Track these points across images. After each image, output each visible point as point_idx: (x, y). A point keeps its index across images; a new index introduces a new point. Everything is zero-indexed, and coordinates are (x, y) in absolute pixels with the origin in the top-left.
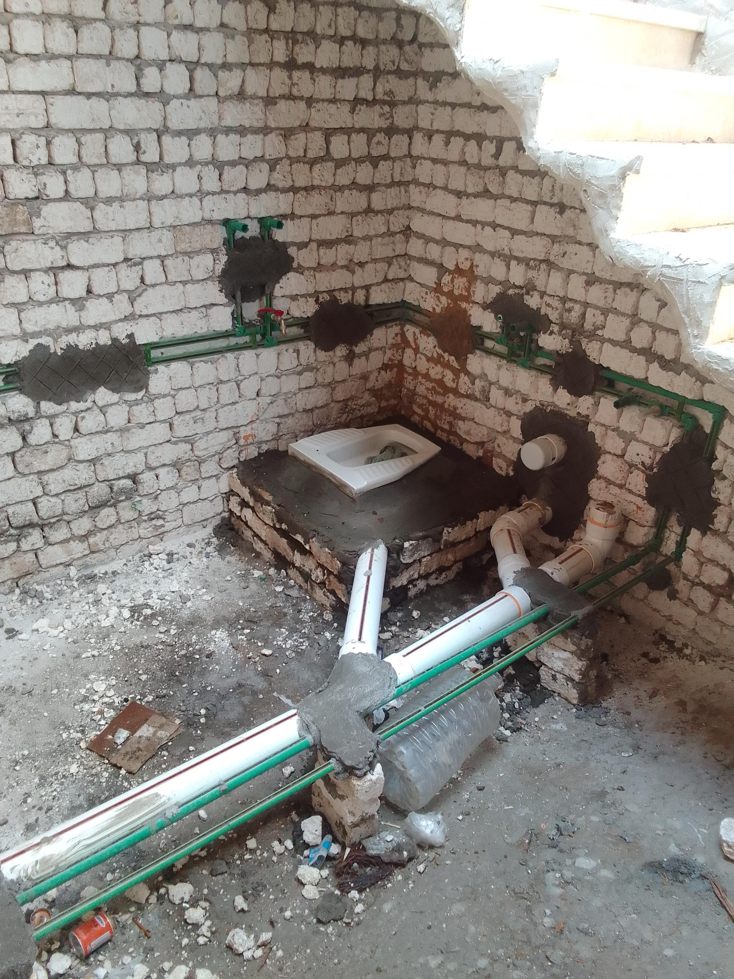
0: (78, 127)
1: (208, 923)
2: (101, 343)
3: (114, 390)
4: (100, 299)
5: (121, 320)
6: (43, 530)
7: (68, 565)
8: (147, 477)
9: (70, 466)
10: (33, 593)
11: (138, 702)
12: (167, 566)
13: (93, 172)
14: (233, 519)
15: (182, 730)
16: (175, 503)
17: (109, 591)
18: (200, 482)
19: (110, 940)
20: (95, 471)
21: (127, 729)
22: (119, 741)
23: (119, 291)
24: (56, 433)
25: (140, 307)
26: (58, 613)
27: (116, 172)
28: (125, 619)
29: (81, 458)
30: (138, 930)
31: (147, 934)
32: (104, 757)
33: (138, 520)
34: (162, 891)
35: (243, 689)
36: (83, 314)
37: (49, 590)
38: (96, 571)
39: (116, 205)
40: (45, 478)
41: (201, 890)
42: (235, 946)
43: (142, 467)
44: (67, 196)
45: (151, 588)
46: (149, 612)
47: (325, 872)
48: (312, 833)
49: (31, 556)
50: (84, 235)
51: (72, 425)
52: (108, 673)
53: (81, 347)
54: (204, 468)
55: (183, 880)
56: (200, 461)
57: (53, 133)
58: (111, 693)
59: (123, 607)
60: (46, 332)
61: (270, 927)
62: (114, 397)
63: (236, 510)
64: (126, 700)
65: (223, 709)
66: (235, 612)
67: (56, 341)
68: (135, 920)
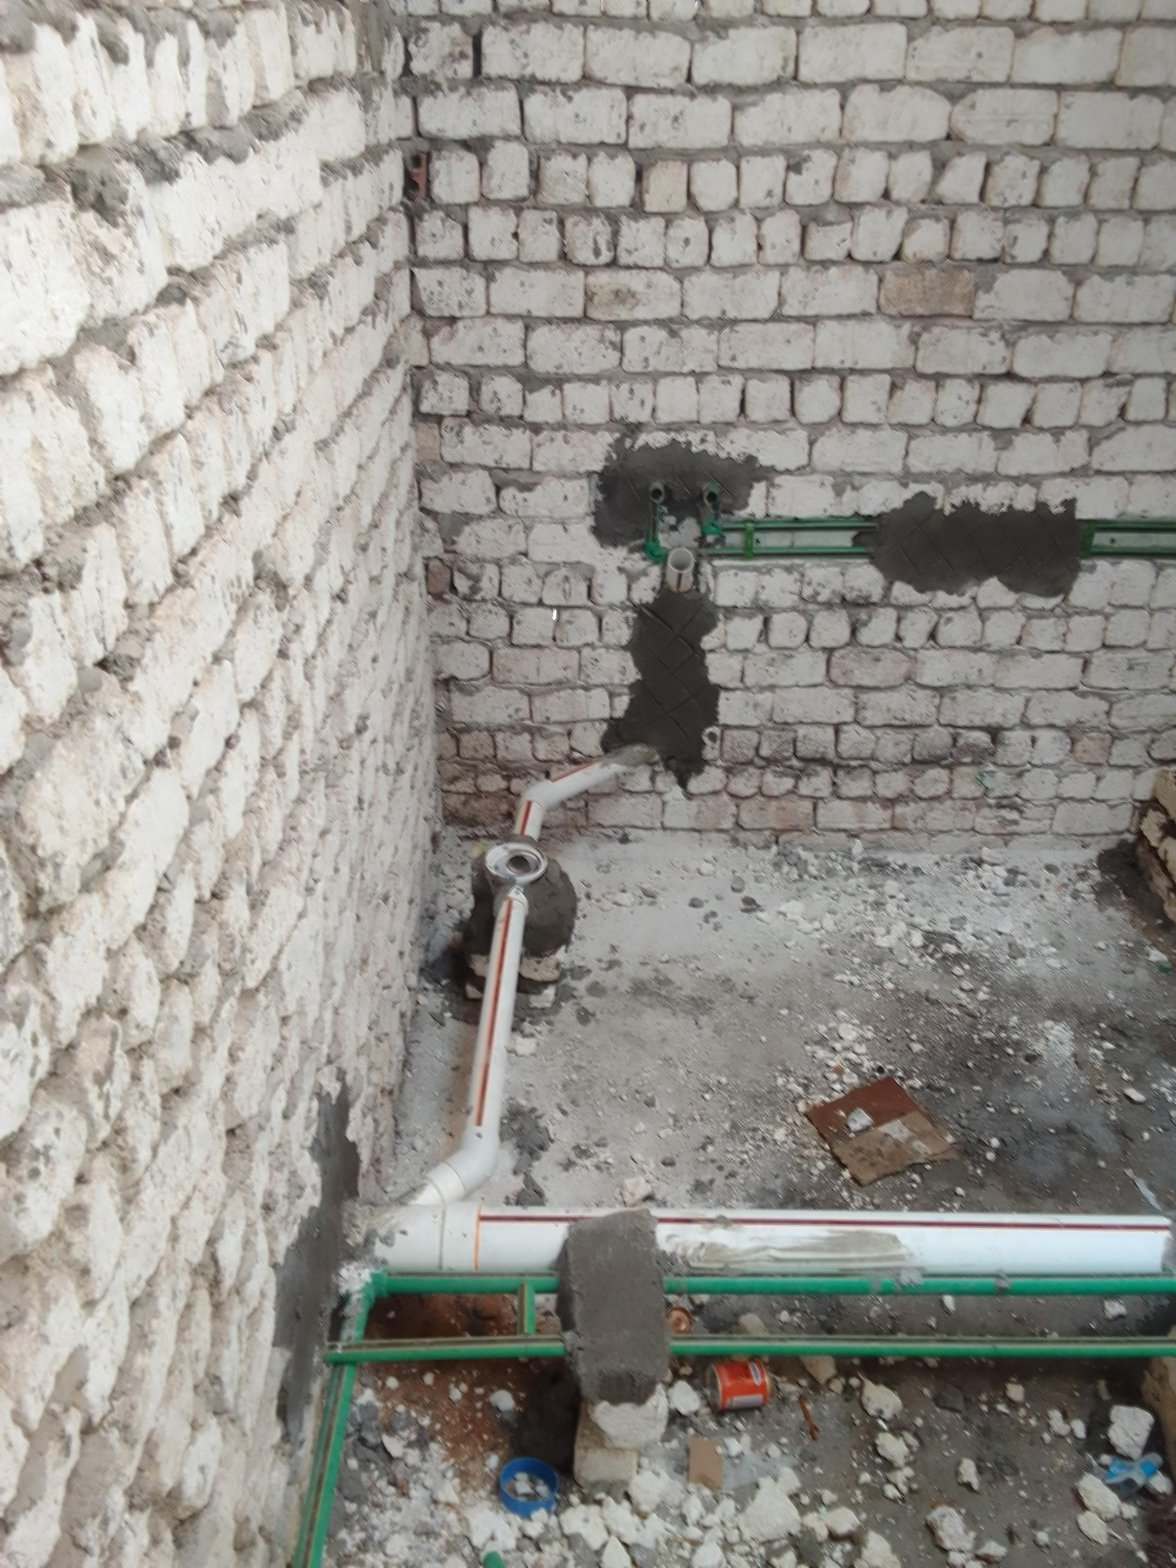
0: (1099, 144)
1: (909, 1472)
2: (1018, 506)
3: (1012, 586)
4: (1041, 435)
5: (1062, 474)
6: (835, 774)
7: (853, 835)
8: (1017, 738)
9: (904, 689)
10: (794, 859)
11: (898, 1081)
12: (1003, 889)
13: (1101, 222)
14: (1140, 849)
15: (953, 1155)
16: (1049, 792)
17: (901, 896)
18: (1104, 771)
19: (759, 1408)
20: (938, 708)
21: (869, 1113)
22: (855, 1126)
23: (1076, 426)
24: (902, 634)
25: (1102, 458)
26: (819, 900)
27: (1139, 224)
28: (913, 947)
29: (925, 680)
30: (802, 1418)
31: (813, 1432)
32: (825, 1139)
33: (979, 802)
34: (854, 1382)
35: (1073, 1137)
36: (1005, 454)
37: (816, 862)
38: (890, 858)
39: (1120, 280)
40: (864, 697)
41: (912, 1415)
42: (940, 1533)
43: (1014, 719)
44: (1045, 260)
45: (967, 915)
46: (952, 949)
47: (1130, 1511)
48: (1127, 1434)
49: (807, 805)
50: (1050, 327)
51: (928, 628)
52: (865, 1019)
53: (983, 508)
54: (1119, 748)
55: (891, 1384)
56: (1116, 736)
57: (1054, 154)
58: (861, 1049)
59: (914, 926)
60: (939, 477)
61: (1006, 1539)
62: (1008, 598)
63: (1153, 834)
64: (880, 1070)
65: (1030, 1153)
66: (1097, 1006)
67: (948, 492)
68: (802, 1399)
